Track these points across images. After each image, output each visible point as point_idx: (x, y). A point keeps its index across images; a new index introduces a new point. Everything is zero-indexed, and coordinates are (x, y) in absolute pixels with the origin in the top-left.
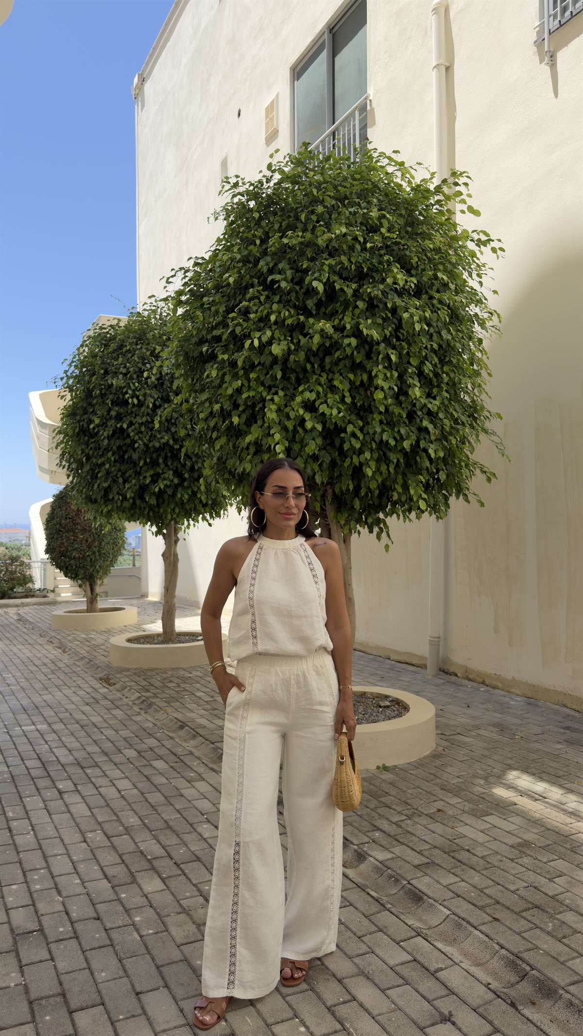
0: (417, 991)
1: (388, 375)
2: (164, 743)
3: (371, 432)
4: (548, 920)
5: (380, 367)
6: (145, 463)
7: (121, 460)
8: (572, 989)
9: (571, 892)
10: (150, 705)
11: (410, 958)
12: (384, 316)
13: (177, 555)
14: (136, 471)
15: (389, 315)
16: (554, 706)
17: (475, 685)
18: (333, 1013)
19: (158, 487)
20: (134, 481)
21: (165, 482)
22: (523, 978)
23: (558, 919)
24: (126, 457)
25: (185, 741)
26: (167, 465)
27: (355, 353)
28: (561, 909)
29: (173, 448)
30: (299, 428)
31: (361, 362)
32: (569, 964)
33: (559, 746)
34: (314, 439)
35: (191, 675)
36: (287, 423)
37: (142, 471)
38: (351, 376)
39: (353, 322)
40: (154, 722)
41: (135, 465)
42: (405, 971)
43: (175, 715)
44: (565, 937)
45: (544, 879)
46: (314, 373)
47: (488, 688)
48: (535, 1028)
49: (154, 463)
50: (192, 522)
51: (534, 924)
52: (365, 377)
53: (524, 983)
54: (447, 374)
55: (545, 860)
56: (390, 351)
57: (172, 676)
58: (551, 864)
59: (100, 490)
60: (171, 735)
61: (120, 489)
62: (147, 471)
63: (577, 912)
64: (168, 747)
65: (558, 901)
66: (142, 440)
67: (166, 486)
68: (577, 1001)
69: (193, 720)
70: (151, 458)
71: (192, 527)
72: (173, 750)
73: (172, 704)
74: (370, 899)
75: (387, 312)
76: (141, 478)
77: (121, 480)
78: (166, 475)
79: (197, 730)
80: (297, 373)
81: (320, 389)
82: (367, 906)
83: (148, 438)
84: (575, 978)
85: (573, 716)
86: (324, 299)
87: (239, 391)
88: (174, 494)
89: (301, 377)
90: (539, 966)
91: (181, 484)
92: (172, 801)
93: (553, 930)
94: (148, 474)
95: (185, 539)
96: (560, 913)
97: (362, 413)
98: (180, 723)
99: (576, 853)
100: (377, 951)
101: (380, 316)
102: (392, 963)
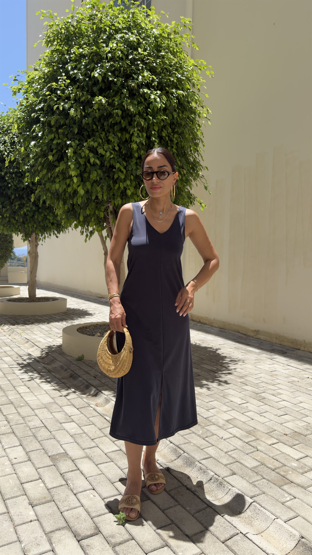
0: (116, 465)
1: (140, 134)
2: (14, 349)
3: (130, 169)
4: (200, 429)
5: (136, 129)
6: (16, 197)
8: (203, 462)
9: (217, 416)
10: (13, 332)
11: (118, 449)
12: (139, 100)
13: (37, 253)
14: (10, 201)
15: (143, 100)
16: (233, 332)
17: (195, 323)
18: (63, 477)
19: (23, 211)
20: (8, 207)
21: (27, 208)
22: (178, 457)
23: (206, 429)
24: (4, 193)
25: (28, 348)
27: (122, 121)
28: (209, 424)
29: (32, 188)
30: (87, 164)
31: (125, 127)
32: (205, 450)
33: (231, 350)
34: (96, 170)
35: (42, 319)
36: (80, 160)
37: (14, 202)
38: (119, 135)
39: (120, 101)
40: (12, 339)
41: (10, 198)
42: (113, 455)
43: (26, 337)
44: (207, 437)
45: (204, 410)
46: (98, 131)
47: (202, 324)
48: (177, 481)
49: (21, 198)
50: (46, 235)
51: (193, 431)
52: (127, 136)
53: (179, 460)
54: (176, 139)
55: (207, 401)
56: (141, 120)
57: (31, 319)
58: (210, 403)
60: (19, 345)
62: (16, 202)
63: (217, 425)
64: (16, 351)
65: (208, 420)
66: (13, 183)
67: (27, 211)
68: (204, 467)
69: (35, 339)
70: (19, 194)
71: (47, 238)
72: (18, 353)
73: (26, 332)
74: (105, 420)
75: (141, 98)
76: (13, 205)
78: (28, 205)
79: (35, 343)
80: (88, 132)
81: (101, 141)
82: (102, 424)
83: (17, 182)
84: (207, 457)
85: (242, 337)
86: (103, 87)
87: (52, 140)
88: (33, 216)
89: (91, 135)
90: (188, 452)
91: (38, 211)
92: (7, 375)
93: (202, 434)
94: (17, 203)
95: (42, 245)
96: (208, 426)
97: (126, 159)
98: (27, 340)
99: (225, 398)
100: (100, 446)
101: (137, 100)
102: (106, 451)
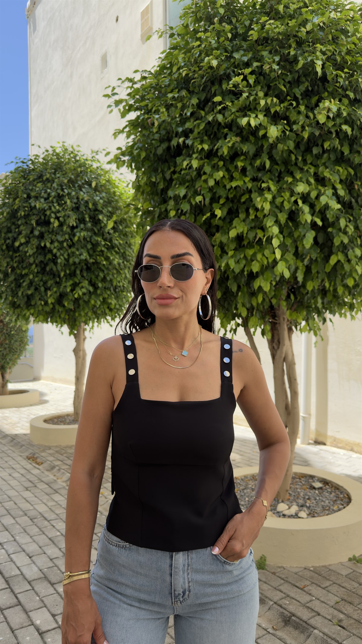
7: (43, 271)
13: (85, 350)
14: (56, 281)
17: (346, 452)
19: (76, 295)
21: (83, 290)
26: (83, 276)
41: (55, 276)
50: (96, 324)
59: (23, 297)
61: (42, 296)
67: (84, 293)
71: (95, 327)
77: (42, 289)
78: (83, 284)
94: (68, 284)
95: (90, 337)
